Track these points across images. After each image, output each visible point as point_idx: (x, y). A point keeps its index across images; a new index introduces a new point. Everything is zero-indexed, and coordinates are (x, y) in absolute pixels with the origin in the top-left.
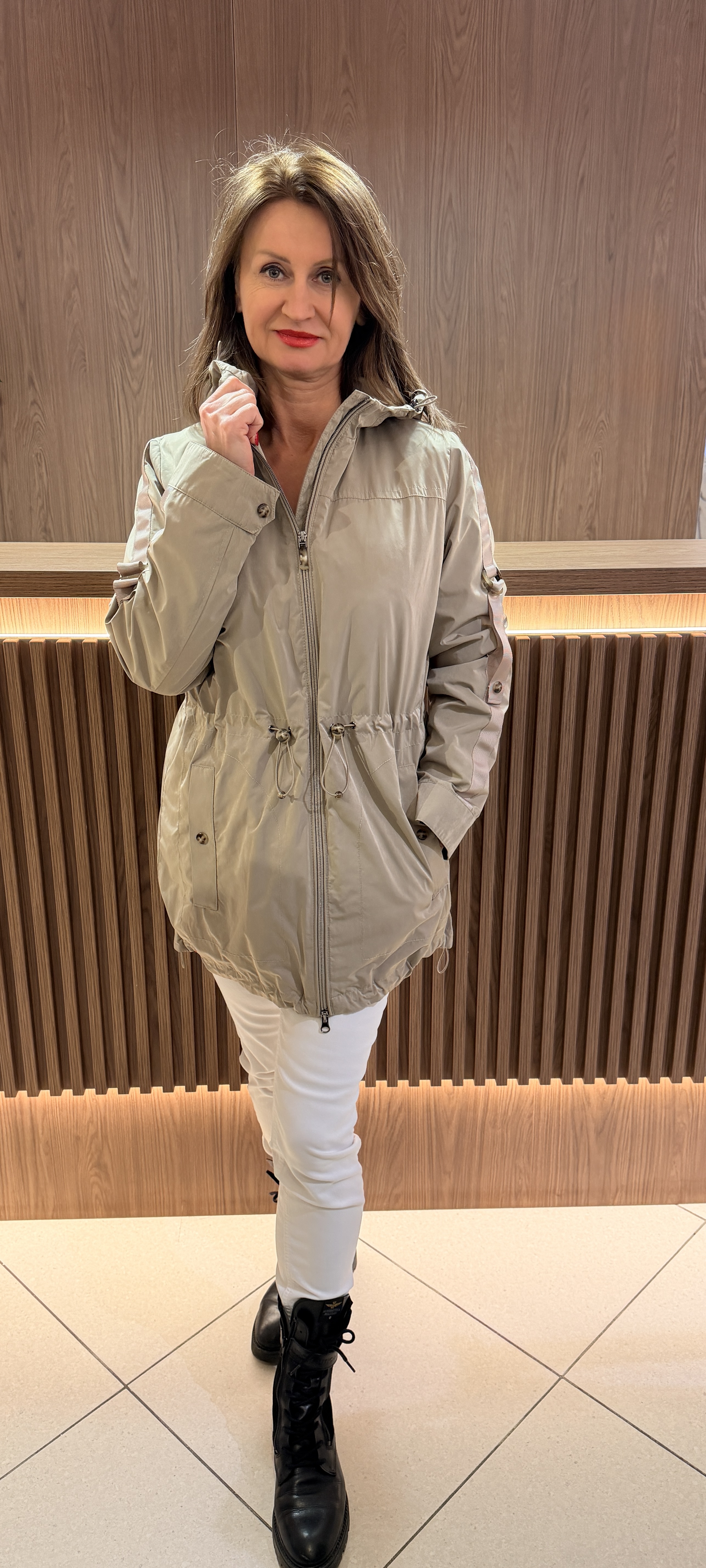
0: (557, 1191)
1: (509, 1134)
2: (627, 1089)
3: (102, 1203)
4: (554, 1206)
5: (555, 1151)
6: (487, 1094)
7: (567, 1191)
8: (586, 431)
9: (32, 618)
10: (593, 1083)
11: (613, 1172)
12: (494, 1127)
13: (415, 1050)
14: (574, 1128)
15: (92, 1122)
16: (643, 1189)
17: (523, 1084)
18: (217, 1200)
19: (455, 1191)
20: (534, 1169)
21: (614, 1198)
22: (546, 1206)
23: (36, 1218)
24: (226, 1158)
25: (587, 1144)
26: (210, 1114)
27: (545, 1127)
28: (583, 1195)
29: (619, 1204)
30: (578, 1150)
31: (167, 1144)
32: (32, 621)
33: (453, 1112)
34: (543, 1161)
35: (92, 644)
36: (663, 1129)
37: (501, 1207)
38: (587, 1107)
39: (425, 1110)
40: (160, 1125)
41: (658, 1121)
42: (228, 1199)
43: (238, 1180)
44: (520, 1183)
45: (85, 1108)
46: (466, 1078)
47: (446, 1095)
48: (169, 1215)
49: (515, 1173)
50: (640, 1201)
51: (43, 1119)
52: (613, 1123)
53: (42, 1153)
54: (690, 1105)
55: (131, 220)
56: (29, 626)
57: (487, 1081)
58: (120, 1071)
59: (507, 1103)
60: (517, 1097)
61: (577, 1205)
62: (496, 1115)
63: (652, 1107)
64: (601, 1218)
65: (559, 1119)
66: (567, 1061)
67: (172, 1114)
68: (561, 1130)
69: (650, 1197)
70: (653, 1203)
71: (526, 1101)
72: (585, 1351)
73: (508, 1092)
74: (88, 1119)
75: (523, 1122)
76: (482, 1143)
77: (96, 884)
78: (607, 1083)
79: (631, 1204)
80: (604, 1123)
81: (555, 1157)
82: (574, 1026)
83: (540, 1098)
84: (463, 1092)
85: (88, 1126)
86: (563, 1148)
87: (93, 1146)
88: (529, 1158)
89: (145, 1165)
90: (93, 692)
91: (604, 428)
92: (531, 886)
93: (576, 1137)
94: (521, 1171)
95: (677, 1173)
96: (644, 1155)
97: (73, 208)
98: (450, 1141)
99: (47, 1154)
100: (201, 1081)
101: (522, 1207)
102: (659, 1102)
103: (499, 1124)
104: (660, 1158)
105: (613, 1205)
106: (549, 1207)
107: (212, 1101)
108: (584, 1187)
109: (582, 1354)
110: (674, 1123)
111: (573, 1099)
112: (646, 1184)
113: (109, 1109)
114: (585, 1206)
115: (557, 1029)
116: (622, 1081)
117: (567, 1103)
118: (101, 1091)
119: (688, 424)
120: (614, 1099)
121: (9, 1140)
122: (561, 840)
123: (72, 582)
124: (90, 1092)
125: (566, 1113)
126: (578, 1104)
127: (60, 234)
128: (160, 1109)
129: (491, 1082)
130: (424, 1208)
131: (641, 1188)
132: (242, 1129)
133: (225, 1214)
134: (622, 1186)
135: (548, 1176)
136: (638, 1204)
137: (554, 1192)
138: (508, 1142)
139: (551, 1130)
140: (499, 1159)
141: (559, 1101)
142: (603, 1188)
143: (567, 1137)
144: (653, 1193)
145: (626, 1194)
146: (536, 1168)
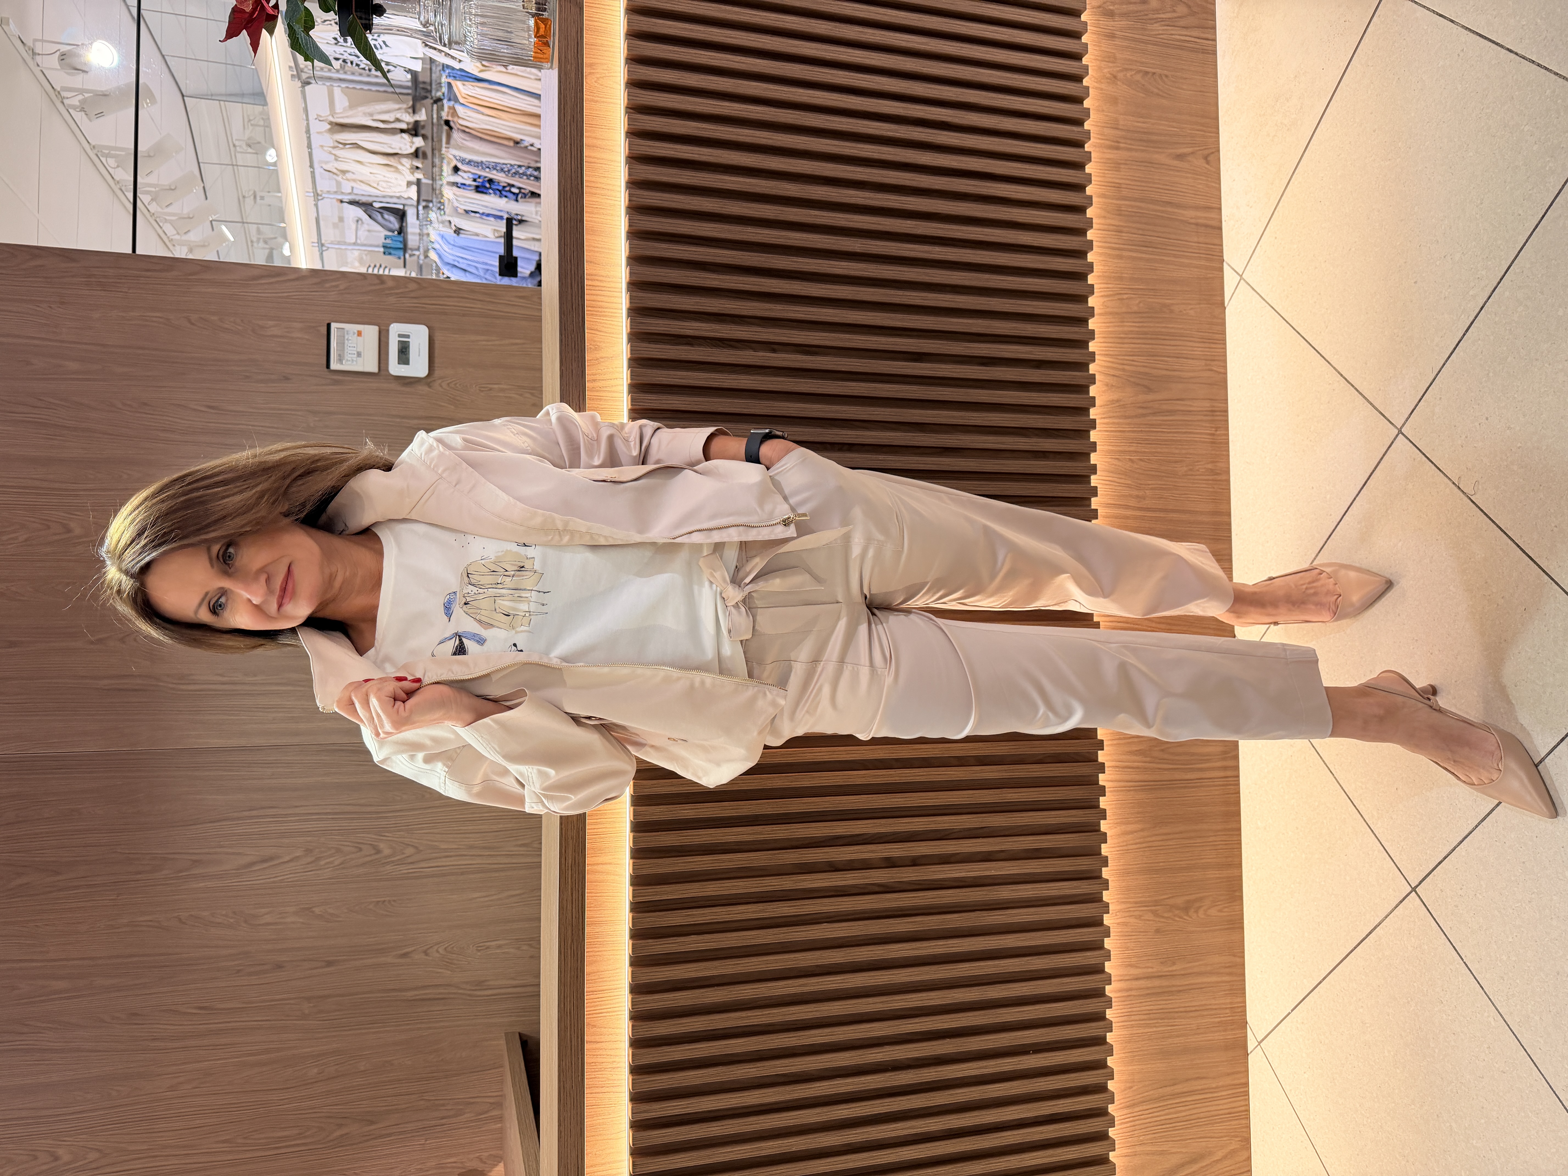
0: (1212, 432)
1: (1150, 482)
2: (1102, 364)
3: (1226, 905)
4: (1228, 435)
5: (1169, 435)
6: (1108, 505)
7: (1211, 421)
9: (609, 979)
10: (1094, 398)
11: (1192, 374)
12: (1144, 498)
14: (1144, 415)
15: (1140, 916)
16: (1209, 343)
17: (1096, 469)
18: (1223, 785)
20: (1188, 456)
21: (1220, 373)
22: (1228, 443)
23: (1244, 975)
24: (1178, 775)
25: (1161, 402)
26: (1132, 793)
27: (1144, 445)
28: (1216, 404)
29: (1225, 367)
30: (1168, 411)
31: (1165, 837)
32: (612, 978)
34: (1178, 447)
36: (1145, 325)
37: (1229, 488)
38: (1122, 403)
40: (1144, 845)
41: (1137, 329)
42: (1222, 774)
43: (1202, 763)
44: (1203, 470)
45: (1125, 924)
48: (1240, 835)
49: (1192, 475)
50: (1222, 346)
51: (1137, 967)
52: (1139, 376)
53: (1174, 968)
54: (1120, 297)
56: (617, 982)
57: (1093, 506)
58: (1085, 888)
59: (1117, 484)
60: (1111, 474)
61: (1227, 411)
62: (1130, 496)
63: (1122, 336)
65: (1135, 431)
67: (1132, 832)
68: (1146, 429)
69: (1217, 336)
70: (1224, 333)
71: (1115, 465)
73: (1106, 484)
74: (1136, 921)
75: (1139, 468)
76: (1161, 510)
77: (884, 914)
78: (1095, 383)
79: (1226, 356)
80: (1138, 384)
81: (1176, 435)
83: (1112, 451)
85: (1145, 920)
86: (1168, 426)
87: (1166, 915)
88: (1176, 462)
93: (1154, 414)
94: (1191, 470)
95: (1191, 309)
96: (1172, 343)
97: (235, 913)
99: (1174, 964)
100: (1096, 803)
101: (1229, 468)
102: (1116, 329)
103: (1141, 493)
104: (1175, 326)
105: (1226, 374)
106: (1228, 439)
107: (1118, 791)
108: (1207, 404)
109: (1377, 410)
110: (1140, 313)
111: (1111, 417)
112: (1204, 340)
113: (1125, 899)
114: (1227, 403)
116: (1093, 368)
117: (1118, 424)
118: (1106, 908)
120: (1113, 375)
121: (1159, 1003)
124: (1107, 920)
125: (1129, 424)
127: (259, 925)
128: (1126, 845)
129: (1095, 502)
131: (1207, 345)
132: (1148, 759)
133: (1238, 776)
134: (1206, 365)
135: (1196, 441)
136: (1225, 348)
137: (1213, 435)
138: (1159, 482)
139: (1146, 440)
140: (1178, 492)
141: (1116, 431)
142: (1209, 384)
143: (1154, 422)
144: (1213, 333)
145: (1214, 360)
146: (1187, 454)
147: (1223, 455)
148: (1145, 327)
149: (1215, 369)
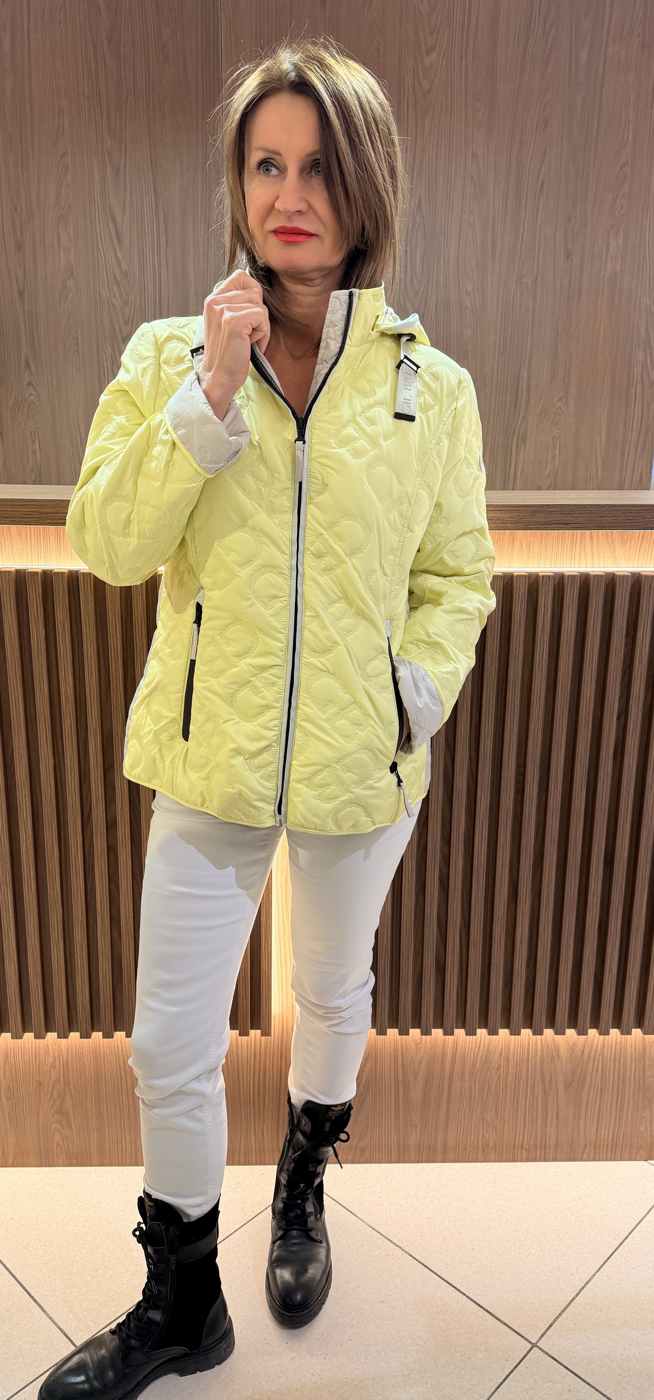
0: (525, 1147)
1: (477, 1086)
2: (597, 1041)
3: (64, 1150)
4: (522, 1161)
5: (523, 1105)
6: (455, 1044)
7: (536, 1146)
8: (545, 417)
10: (564, 1033)
11: (582, 1128)
12: (462, 1079)
13: (383, 997)
14: (543, 1081)
15: (54, 1067)
16: (612, 1145)
17: (493, 1034)
19: (422, 1144)
20: (502, 1123)
21: (583, 1154)
22: (513, 1161)
25: (556, 1097)
27: (514, 1080)
28: (552, 1150)
29: (588, 1160)
30: (546, 1104)
32: (4, 551)
33: (420, 1063)
34: (511, 1115)
35: (62, 573)
36: (632, 1083)
37: (468, 1162)
38: (556, 1059)
39: (392, 1061)
41: (628, 1074)
44: (487, 1138)
45: (47, 1053)
46: (435, 1027)
47: (413, 1045)
48: (131, 1165)
49: (483, 1127)
50: (609, 1157)
52: (582, 1076)
53: (4, 1098)
55: (123, 218)
57: (456, 1031)
58: (82, 1014)
59: (476, 1054)
60: (486, 1048)
61: (545, 1160)
62: (464, 1066)
63: (622, 1060)
64: (569, 1174)
65: (529, 1072)
66: (537, 1010)
68: (529, 1083)
69: (619, 1152)
70: (622, 1159)
71: (495, 1052)
72: (558, 1317)
73: (476, 1043)
74: (50, 1064)
75: (491, 1074)
76: (450, 1096)
77: (62, 820)
78: (578, 1034)
79: (600, 1160)
80: (574, 1076)
81: (523, 1111)
82: (546, 974)
83: (510, 1049)
84: (431, 1042)
85: (51, 1071)
86: (531, 1102)
87: (55, 1092)
88: (496, 1111)
89: (107, 1113)
90: (62, 623)
91: (562, 413)
92: (502, 829)
93: (544, 1090)
94: (488, 1125)
95: (646, 1128)
97: (70, 206)
98: (416, 1094)
101: (489, 1161)
102: (629, 1055)
103: (467, 1076)
104: (630, 1112)
105: (582, 1160)
106: (517, 1161)
108: (553, 1142)
109: (555, 1320)
110: (644, 1077)
111: (543, 1051)
112: (615, 1140)
113: (72, 1055)
114: (553, 1161)
115: (527, 978)
116: (593, 1032)
117: (536, 1055)
118: (63, 1035)
119: (640, 411)
120: (583, 1051)
122: (533, 781)
123: (43, 510)
124: (51, 1036)
125: (535, 1066)
126: (548, 1057)
127: (58, 229)
129: (460, 1033)
130: (390, 1161)
131: (610, 1142)
134: (591, 1141)
135: (516, 1131)
136: (606, 1160)
137: (522, 1147)
138: (477, 1095)
139: (519, 1083)
140: (467, 1113)
141: (528, 1053)
142: (572, 1143)
143: (536, 1090)
144: (622, 1149)
145: (595, 1149)
146: (504, 1122)
147: (502, 1156)
148: (630, 1083)
149: (587, 1150)
